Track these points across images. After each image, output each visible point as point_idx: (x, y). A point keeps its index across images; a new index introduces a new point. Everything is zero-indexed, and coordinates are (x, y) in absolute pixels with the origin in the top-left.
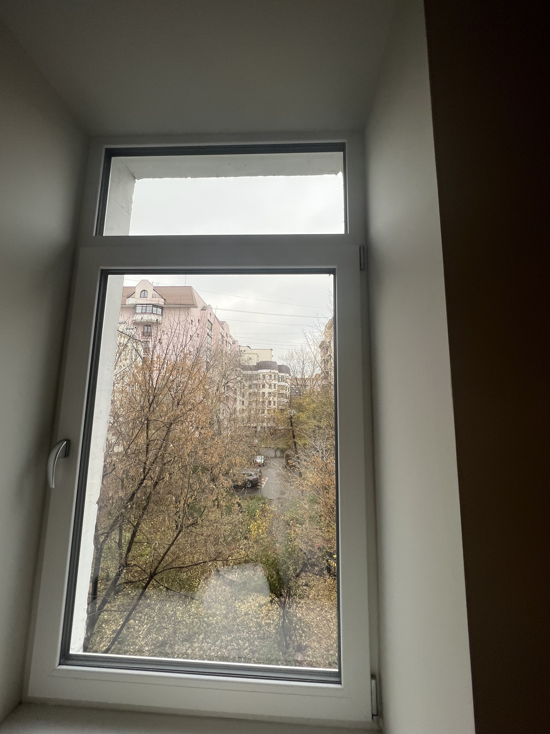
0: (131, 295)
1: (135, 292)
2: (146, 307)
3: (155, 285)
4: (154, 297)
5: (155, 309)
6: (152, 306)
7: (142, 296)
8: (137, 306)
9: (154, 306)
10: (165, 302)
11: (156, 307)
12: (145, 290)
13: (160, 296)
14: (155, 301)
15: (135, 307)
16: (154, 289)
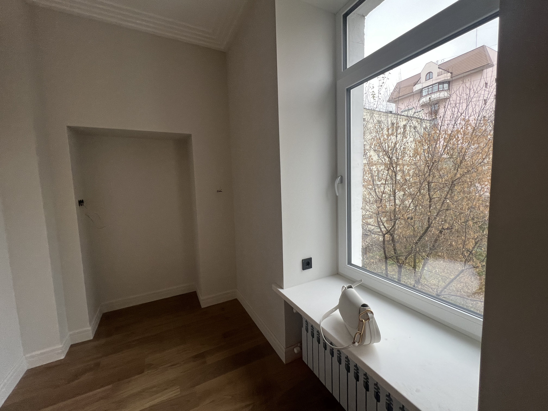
0: (418, 82)
1: (420, 78)
2: (432, 87)
3: (440, 63)
4: (440, 75)
5: (441, 86)
6: (438, 84)
7: (428, 78)
8: (423, 89)
9: (439, 83)
10: (452, 75)
11: (443, 83)
12: (429, 73)
13: (446, 72)
14: (442, 78)
15: (421, 91)
16: (439, 68)
